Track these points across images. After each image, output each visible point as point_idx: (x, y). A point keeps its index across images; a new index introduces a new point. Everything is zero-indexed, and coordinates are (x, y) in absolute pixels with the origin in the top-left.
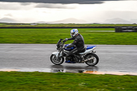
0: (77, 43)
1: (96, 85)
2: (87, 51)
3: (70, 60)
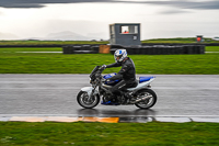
0: (127, 72)
1: (29, 139)
2: (140, 86)
3: (111, 100)
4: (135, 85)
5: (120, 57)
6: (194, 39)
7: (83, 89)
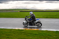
5: (31, 14)
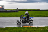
4: (29, 19)
6: (16, 9)
7: (18, 20)
